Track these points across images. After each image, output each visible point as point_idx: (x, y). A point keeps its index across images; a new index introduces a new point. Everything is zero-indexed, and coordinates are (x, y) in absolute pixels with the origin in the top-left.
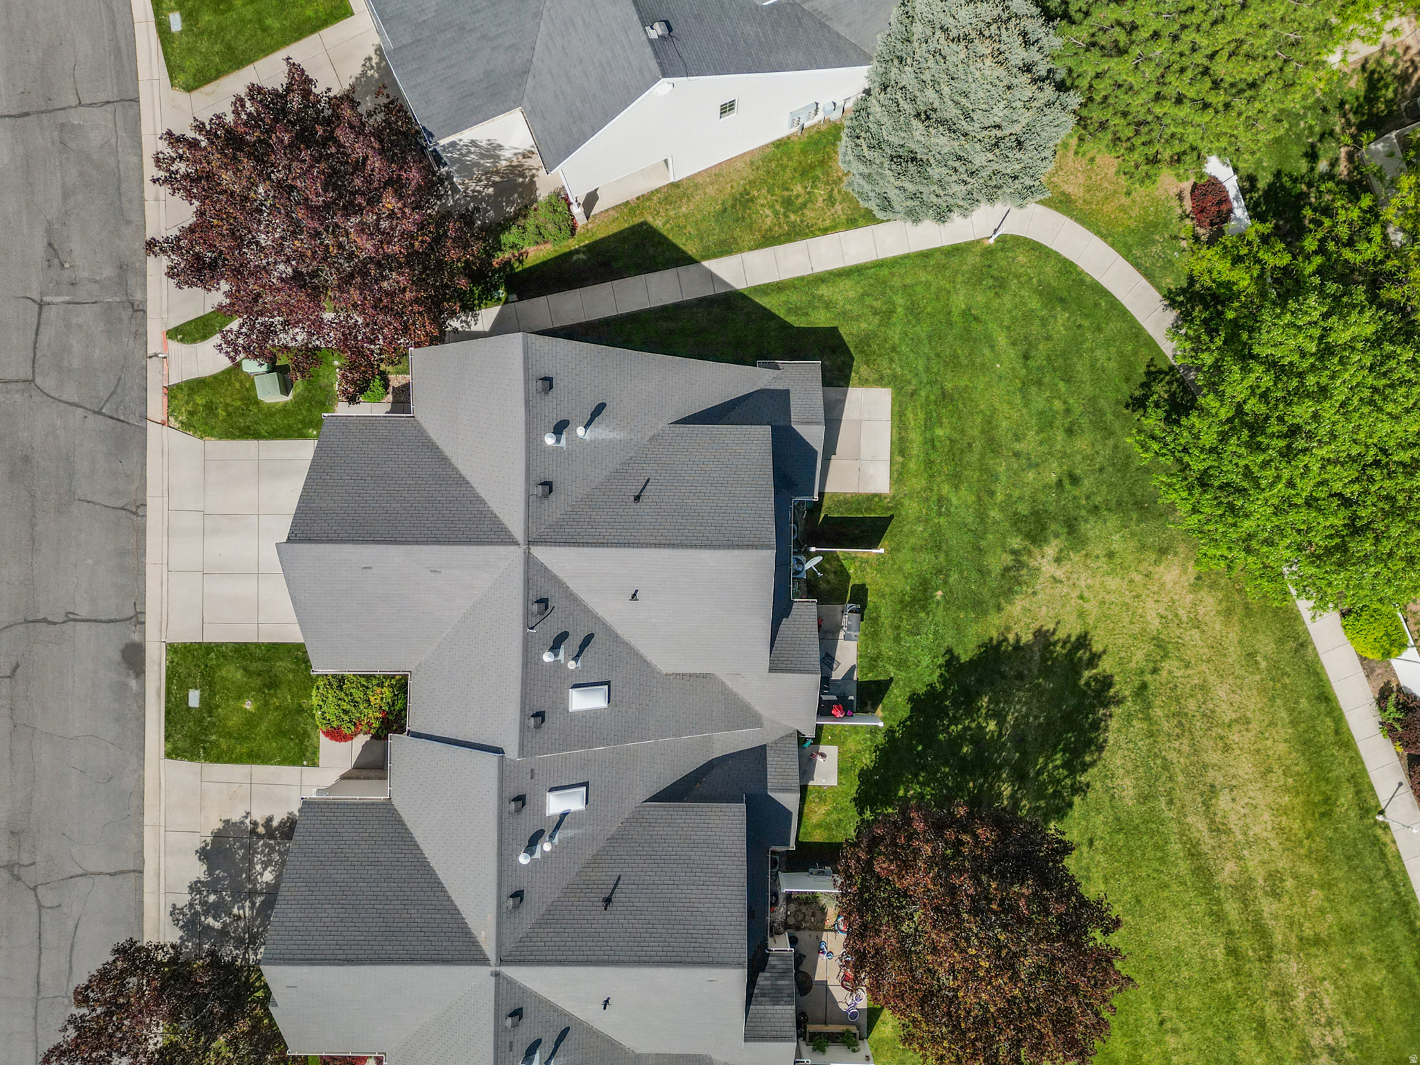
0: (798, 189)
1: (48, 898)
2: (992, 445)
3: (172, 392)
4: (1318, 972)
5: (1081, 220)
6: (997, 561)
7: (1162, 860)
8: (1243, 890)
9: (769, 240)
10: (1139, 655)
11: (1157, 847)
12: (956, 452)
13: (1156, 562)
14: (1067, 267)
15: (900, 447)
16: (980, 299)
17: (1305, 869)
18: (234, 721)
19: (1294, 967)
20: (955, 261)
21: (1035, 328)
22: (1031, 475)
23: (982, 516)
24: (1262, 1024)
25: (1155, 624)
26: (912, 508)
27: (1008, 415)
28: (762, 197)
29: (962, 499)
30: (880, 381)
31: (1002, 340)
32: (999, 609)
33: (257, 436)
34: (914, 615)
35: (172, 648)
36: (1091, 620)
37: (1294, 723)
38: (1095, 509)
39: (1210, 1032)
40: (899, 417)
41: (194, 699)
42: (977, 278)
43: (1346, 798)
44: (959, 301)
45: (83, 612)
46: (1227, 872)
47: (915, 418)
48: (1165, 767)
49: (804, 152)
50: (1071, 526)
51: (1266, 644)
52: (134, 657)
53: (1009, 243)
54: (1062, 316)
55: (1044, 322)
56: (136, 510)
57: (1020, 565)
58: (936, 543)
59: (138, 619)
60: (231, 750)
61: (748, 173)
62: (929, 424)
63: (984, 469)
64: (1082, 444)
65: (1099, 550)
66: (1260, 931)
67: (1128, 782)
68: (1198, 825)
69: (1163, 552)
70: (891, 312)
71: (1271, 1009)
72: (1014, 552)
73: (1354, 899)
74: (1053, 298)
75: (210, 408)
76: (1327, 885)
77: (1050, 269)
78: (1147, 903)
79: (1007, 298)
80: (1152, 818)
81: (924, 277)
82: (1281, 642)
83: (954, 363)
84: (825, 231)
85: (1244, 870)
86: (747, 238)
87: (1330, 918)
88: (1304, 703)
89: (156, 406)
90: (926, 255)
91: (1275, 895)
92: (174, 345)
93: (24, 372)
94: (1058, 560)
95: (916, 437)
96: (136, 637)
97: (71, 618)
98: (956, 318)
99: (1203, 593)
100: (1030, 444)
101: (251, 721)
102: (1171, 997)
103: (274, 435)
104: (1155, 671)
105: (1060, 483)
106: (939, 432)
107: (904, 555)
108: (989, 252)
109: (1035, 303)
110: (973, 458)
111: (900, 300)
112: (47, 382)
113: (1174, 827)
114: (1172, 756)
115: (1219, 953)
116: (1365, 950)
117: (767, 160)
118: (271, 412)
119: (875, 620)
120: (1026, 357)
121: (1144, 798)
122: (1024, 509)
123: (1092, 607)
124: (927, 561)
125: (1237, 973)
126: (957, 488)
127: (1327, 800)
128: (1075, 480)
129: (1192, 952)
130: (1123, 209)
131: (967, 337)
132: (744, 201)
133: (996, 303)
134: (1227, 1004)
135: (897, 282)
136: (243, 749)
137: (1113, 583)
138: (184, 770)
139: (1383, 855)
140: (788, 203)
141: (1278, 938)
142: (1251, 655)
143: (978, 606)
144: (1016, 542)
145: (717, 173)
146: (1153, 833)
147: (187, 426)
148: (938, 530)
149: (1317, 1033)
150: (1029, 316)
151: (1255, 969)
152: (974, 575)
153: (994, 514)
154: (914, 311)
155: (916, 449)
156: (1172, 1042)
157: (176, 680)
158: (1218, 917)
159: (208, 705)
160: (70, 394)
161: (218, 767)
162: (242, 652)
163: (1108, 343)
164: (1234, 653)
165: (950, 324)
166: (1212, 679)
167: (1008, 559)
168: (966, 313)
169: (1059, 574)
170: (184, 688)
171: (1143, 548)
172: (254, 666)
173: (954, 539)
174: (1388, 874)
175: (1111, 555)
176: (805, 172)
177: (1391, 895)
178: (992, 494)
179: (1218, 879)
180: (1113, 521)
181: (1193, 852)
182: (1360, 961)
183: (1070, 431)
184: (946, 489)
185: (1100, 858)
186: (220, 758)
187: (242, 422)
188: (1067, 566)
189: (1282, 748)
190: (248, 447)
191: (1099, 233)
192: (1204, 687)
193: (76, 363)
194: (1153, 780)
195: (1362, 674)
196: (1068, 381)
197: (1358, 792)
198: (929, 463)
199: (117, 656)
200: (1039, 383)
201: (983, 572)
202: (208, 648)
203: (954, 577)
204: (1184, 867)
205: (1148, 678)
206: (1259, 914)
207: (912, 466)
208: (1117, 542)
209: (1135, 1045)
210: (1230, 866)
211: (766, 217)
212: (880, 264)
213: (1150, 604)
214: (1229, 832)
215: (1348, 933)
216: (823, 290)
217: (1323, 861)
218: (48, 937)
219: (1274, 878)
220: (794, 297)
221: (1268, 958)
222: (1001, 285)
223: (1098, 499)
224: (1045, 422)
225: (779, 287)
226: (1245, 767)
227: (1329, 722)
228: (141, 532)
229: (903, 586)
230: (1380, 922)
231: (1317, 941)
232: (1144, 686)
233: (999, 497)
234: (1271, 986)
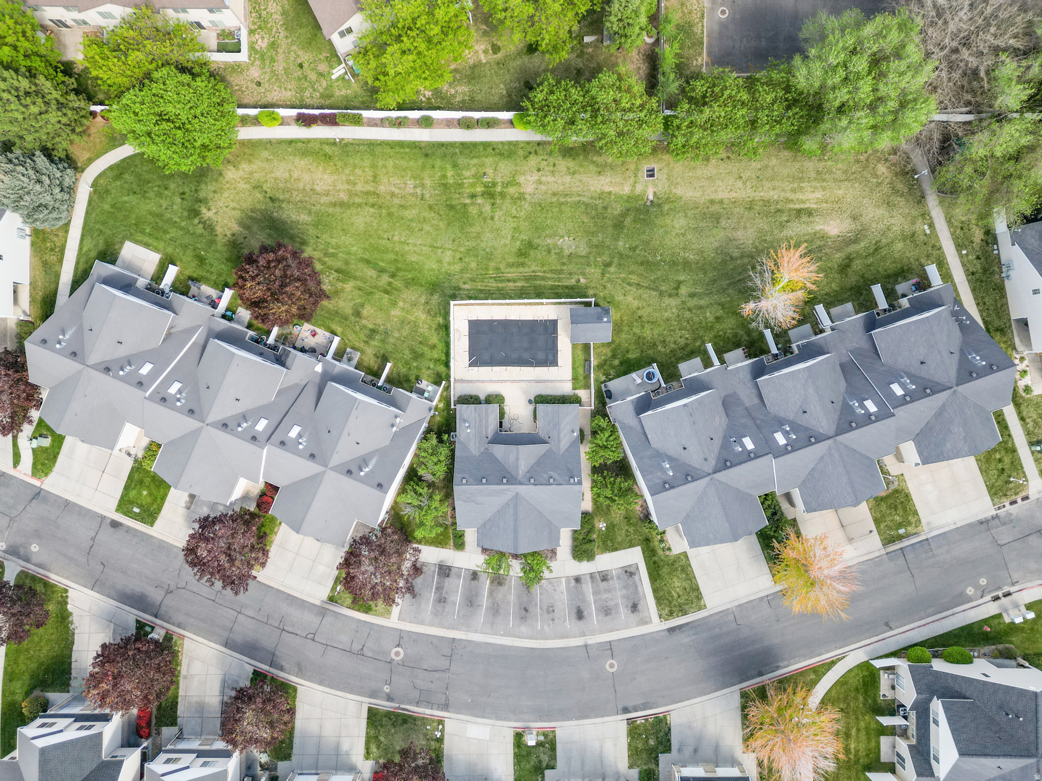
0: (49, 245)
1: (183, 584)
2: (160, 215)
3: (34, 475)
4: (386, 181)
5: (98, 157)
6: (200, 229)
7: (333, 216)
8: (351, 194)
9: (61, 261)
10: (259, 195)
11: (328, 216)
12: (156, 228)
13: (224, 178)
14: (111, 168)
15: (147, 245)
16: (109, 200)
17: (347, 171)
18: (149, 500)
19: (382, 188)
20: (93, 203)
21: (126, 186)
22: (175, 207)
23: (182, 229)
24: (402, 206)
25: (248, 186)
26: (170, 250)
27: (151, 206)
28: (46, 257)
29: (173, 233)
30: (122, 243)
31: (126, 198)
32: (216, 235)
33: (58, 453)
34: (205, 264)
35: (117, 510)
36: (238, 207)
37: (295, 156)
38: (196, 191)
39: (398, 224)
40: (136, 242)
41: (136, 510)
42: (101, 198)
43: (327, 149)
44: (107, 207)
45: (93, 534)
46: (343, 196)
47: (139, 237)
48: (301, 202)
49: (38, 238)
50: (200, 201)
51: (265, 154)
52: (115, 524)
53: (95, 184)
54: (126, 176)
55: (126, 182)
56: (67, 503)
57: (204, 223)
58: (185, 247)
59: (103, 518)
60: (158, 505)
61: (37, 259)
62: (143, 232)
63: (166, 221)
64: (172, 186)
65: (211, 195)
66: (368, 193)
67: (302, 216)
68: (324, 199)
69: (221, 174)
70: (101, 231)
71: (397, 201)
72: (200, 222)
73: (362, 160)
74: (119, 176)
75: (43, 464)
76: (355, 166)
77: (110, 174)
78: (346, 227)
79: (113, 191)
80: (317, 214)
81: (94, 215)
82: (266, 149)
83: (126, 217)
84: (66, 241)
85: (344, 191)
86: (57, 268)
87: (367, 170)
88: (289, 150)
89: (36, 482)
90: (87, 212)
91: (355, 184)
92: (19, 468)
93: (8, 519)
94: (209, 209)
95: (146, 239)
96: (109, 521)
97: (93, 539)
98: (112, 210)
99: (241, 167)
100: (165, 204)
101: (150, 494)
102: (380, 232)
103: (60, 448)
104: (266, 192)
105: (183, 199)
106: (147, 231)
107: (184, 258)
108: (95, 191)
109: (118, 183)
110: (160, 224)
111: (98, 226)
112: (14, 513)
113: (323, 207)
114: (298, 198)
115: (372, 210)
116: (380, 163)
117: (35, 251)
118: (52, 446)
119: (202, 277)
120: (135, 193)
121: (310, 213)
122: (186, 214)
123: (232, 205)
124: (189, 252)
125: (380, 207)
126: (169, 233)
127: (325, 155)
128: (183, 193)
129: (368, 219)
130: (101, 142)
131: (120, 210)
132: (45, 264)
133: (113, 195)
134: (390, 215)
135: (91, 225)
136: (159, 500)
137: (226, 194)
138: (159, 522)
139: (352, 144)
140: (52, 250)
141: (371, 189)
142: (267, 160)
143: (212, 242)
144: (196, 221)
145: (32, 268)
146: (323, 215)
147: (46, 475)
148: (181, 245)
149: (408, 189)
150: (122, 187)
151: (380, 201)
152: (201, 239)
153: (183, 224)
154: (104, 223)
155: (150, 241)
156: (396, 238)
157: (128, 513)
158: (359, 205)
159: (140, 506)
160: (21, 508)
161: (163, 511)
162: (127, 488)
163: (142, 164)
164: (265, 165)
165: (113, 213)
166: (273, 175)
167: (201, 226)
168: (113, 206)
169: (214, 211)
170: (131, 512)
171: (217, 180)
172: (133, 485)
173: (186, 240)
174: (358, 145)
175: (215, 192)
176: (44, 240)
177: (366, 147)
178: (176, 222)
179: (346, 201)
180: (203, 186)
181: (334, 205)
182: (384, 166)
183: (166, 189)
184: (168, 236)
185: (324, 236)
186: (159, 509)
187: (52, 457)
188: (212, 207)
189: (302, 163)
190: (61, 458)
191: (105, 153)
192: (276, 179)
193: (12, 501)
194: (305, 208)
195: (287, 127)
196: (149, 182)
197: (327, 144)
198: (157, 238)
199: (112, 529)
200: (146, 192)
201: (201, 235)
202: (122, 497)
203: (199, 246)
204: (338, 210)
205: (268, 195)
206: (361, 192)
207: (155, 244)
208: (211, 188)
209: (392, 251)
210: (342, 195)
211: (53, 258)
212: (84, 228)
213: (239, 185)
214: (329, 191)
215: (373, 166)
216: (85, 249)
217: (346, 164)
218: (195, 590)
219: (348, 182)
220: (82, 260)
221: (378, 195)
222: (107, 192)
223: (193, 188)
224: (159, 195)
225: (77, 263)
226: (306, 177)
227: (299, 144)
228: (75, 505)
229: (194, 263)
230: (373, 154)
231: (375, 177)
232: (271, 198)
233: (178, 220)
234: (388, 197)
